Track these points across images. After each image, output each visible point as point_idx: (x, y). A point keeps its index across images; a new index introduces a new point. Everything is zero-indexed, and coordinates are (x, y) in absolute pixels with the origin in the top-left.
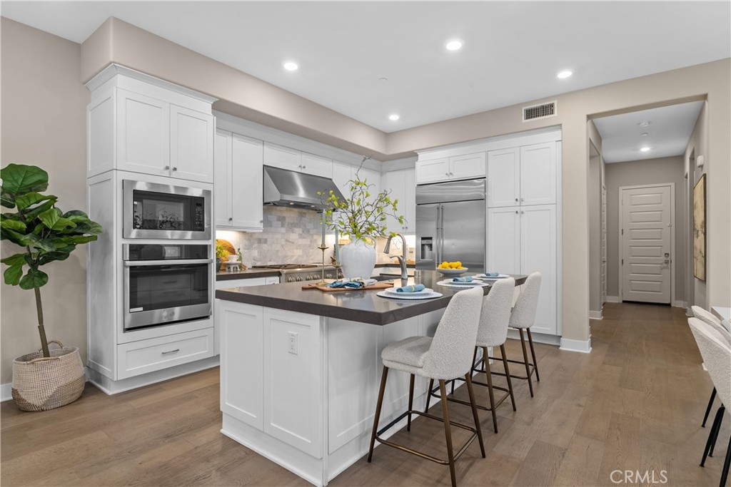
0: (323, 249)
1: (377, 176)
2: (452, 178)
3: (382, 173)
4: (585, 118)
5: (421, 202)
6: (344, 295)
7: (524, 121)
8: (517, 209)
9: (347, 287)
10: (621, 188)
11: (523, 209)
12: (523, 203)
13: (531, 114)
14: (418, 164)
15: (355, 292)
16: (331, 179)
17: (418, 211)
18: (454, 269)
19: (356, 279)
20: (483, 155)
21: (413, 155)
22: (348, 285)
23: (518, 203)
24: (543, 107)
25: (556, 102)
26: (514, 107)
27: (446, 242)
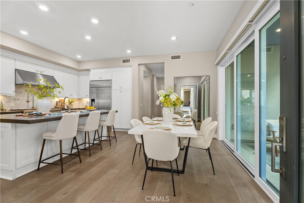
0: (28, 102)
1: (77, 77)
2: (101, 79)
3: (79, 76)
4: (138, 65)
5: (92, 87)
6: (33, 117)
7: (122, 63)
8: (120, 90)
9: (34, 115)
10: (161, 86)
11: (122, 90)
13: (124, 61)
14: (90, 74)
15: (37, 116)
16: (53, 77)
17: (90, 90)
18: (91, 109)
19: (40, 112)
20: (111, 73)
21: (89, 70)
22: (35, 114)
23: (121, 89)
24: (127, 60)
25: (130, 59)
26: (120, 59)
27: (99, 101)
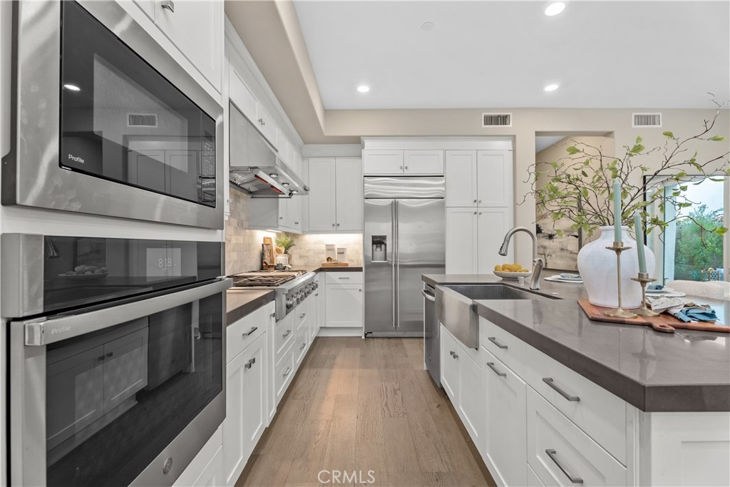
0: (618, 251)
1: (300, 161)
2: (407, 173)
3: (303, 158)
4: (534, 134)
7: (483, 126)
8: (475, 210)
12: (480, 205)
13: (490, 120)
14: (364, 153)
20: (441, 153)
23: (476, 204)
24: (500, 116)
25: (511, 114)
26: (475, 111)
